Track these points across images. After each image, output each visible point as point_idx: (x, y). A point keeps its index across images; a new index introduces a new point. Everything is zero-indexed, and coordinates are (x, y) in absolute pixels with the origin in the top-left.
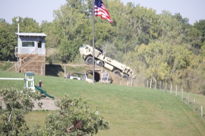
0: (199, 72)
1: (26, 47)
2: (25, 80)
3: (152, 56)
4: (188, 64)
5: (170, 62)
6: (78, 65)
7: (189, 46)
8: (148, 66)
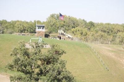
0: (90, 37)
1: (39, 29)
2: (39, 39)
3: (76, 32)
4: (87, 34)
5: (82, 34)
6: (55, 34)
7: (87, 29)
8: (75, 35)
